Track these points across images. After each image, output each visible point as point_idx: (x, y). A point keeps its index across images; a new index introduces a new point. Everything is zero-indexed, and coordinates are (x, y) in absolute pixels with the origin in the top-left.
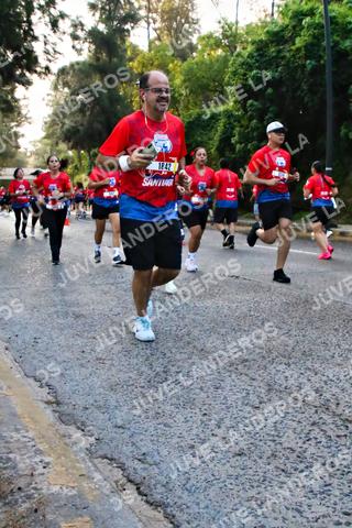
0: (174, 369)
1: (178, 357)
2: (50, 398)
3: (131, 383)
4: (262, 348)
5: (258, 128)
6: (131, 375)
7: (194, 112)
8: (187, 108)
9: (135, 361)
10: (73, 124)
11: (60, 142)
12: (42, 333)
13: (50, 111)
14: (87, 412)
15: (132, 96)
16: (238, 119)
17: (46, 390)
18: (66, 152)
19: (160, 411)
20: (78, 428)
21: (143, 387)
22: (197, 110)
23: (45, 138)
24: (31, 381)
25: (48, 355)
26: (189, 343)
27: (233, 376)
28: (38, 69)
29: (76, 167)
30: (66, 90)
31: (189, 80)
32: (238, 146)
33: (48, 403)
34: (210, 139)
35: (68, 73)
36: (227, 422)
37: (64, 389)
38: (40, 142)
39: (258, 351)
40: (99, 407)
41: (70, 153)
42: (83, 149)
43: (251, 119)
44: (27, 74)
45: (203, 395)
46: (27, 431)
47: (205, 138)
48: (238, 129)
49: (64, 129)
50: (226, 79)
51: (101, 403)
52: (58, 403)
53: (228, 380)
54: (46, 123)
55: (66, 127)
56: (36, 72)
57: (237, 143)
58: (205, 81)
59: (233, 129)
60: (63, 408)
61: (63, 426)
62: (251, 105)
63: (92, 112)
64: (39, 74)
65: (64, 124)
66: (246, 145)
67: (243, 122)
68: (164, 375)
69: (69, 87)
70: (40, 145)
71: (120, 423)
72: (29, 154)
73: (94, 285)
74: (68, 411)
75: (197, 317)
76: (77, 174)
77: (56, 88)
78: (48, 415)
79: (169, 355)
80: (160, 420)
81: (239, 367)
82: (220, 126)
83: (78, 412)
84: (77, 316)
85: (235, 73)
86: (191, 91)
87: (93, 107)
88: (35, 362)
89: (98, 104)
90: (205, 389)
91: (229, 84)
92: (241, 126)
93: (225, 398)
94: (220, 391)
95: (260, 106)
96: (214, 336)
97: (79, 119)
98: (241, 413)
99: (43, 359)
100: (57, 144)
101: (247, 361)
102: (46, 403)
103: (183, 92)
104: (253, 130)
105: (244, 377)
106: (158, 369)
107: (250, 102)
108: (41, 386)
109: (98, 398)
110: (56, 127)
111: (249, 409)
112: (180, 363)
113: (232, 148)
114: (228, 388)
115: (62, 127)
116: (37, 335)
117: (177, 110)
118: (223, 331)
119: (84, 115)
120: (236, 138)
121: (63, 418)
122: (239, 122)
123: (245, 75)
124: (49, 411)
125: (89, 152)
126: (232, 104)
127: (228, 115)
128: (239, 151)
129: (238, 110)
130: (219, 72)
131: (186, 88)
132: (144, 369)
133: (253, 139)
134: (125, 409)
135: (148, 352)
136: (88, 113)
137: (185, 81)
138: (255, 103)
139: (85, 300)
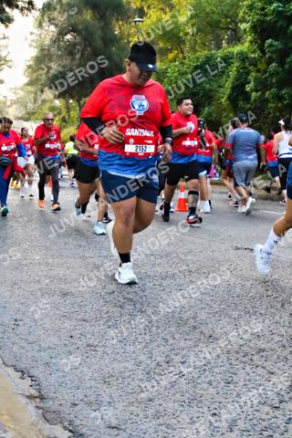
0: (177, 359)
1: (182, 344)
2: (34, 392)
3: (128, 374)
4: (282, 336)
5: (278, 73)
6: (127, 364)
7: (202, 54)
8: (193, 49)
9: (132, 348)
10: (61, 69)
11: (46, 89)
12: (24, 314)
13: (34, 52)
14: (76, 408)
15: (129, 35)
16: (254, 63)
17: (28, 381)
18: (52, 101)
19: (161, 409)
20: (65, 428)
21: (142, 380)
22: (206, 52)
23: (27, 84)
24: (11, 370)
25: (30, 339)
26: (195, 328)
27: (248, 368)
28: (20, 4)
29: (64, 120)
30: (52, 28)
31: (196, 15)
32: (254, 94)
33: (30, 397)
34: (220, 87)
35: (55, 9)
36: (241, 424)
37: (49, 381)
38: (22, 89)
39: (277, 338)
40: (89, 404)
41: (57, 103)
42: (72, 97)
43: (269, 62)
44: (7, 9)
45: (212, 390)
46: (5, 432)
47: (215, 86)
48: (253, 74)
49: (50, 75)
50: (241, 14)
51: (92, 399)
52: (42, 398)
53: (242, 374)
54: (29, 67)
55: (52, 72)
56: (17, 7)
57: (252, 90)
58: (215, 17)
59: (248, 74)
60: (49, 404)
61: (48, 425)
62: (271, 45)
63: (82, 55)
64: (22, 10)
65: (49, 68)
66: (263, 94)
67: (259, 66)
68: (165, 365)
69: (56, 25)
70: (21, 93)
71: (114, 423)
72: (8, 103)
73: (83, 258)
74: (53, 408)
75: (204, 297)
76: (65, 127)
77: (40, 25)
78: (30, 412)
79: (171, 341)
80: (161, 421)
81: (255, 358)
82: (233, 72)
83: (66, 409)
84: (65, 294)
85: (251, 7)
86: (199, 30)
87: (84, 50)
88: (15, 348)
89: (90, 45)
90: (214, 384)
91: (244, 20)
92: (258, 71)
93: (238, 395)
94: (232, 386)
95: (280, 47)
96: (225, 321)
97: (67, 61)
98: (257, 414)
99: (24, 344)
100: (42, 91)
101: (264, 350)
102: (27, 397)
103: (190, 31)
104: (272, 75)
105: (260, 371)
106: (159, 359)
107: (269, 41)
108: (22, 378)
109: (89, 392)
110: (41, 72)
111: (267, 409)
112: (184, 352)
113: (247, 97)
114: (242, 383)
115: (48, 72)
116: (18, 317)
117: (182, 52)
118: (235, 314)
119: (73, 59)
120: (252, 85)
121: (48, 416)
122: (255, 66)
123: (263, 9)
124: (31, 407)
125: (78, 101)
126: (247, 44)
127: (243, 57)
128: (255, 100)
129: (254, 52)
130: (233, 6)
131: (193, 25)
132: (142, 358)
133: (271, 86)
134: (120, 406)
135: (147, 337)
136: (78, 56)
137: (192, 17)
138: (276, 43)
139: (74, 276)
